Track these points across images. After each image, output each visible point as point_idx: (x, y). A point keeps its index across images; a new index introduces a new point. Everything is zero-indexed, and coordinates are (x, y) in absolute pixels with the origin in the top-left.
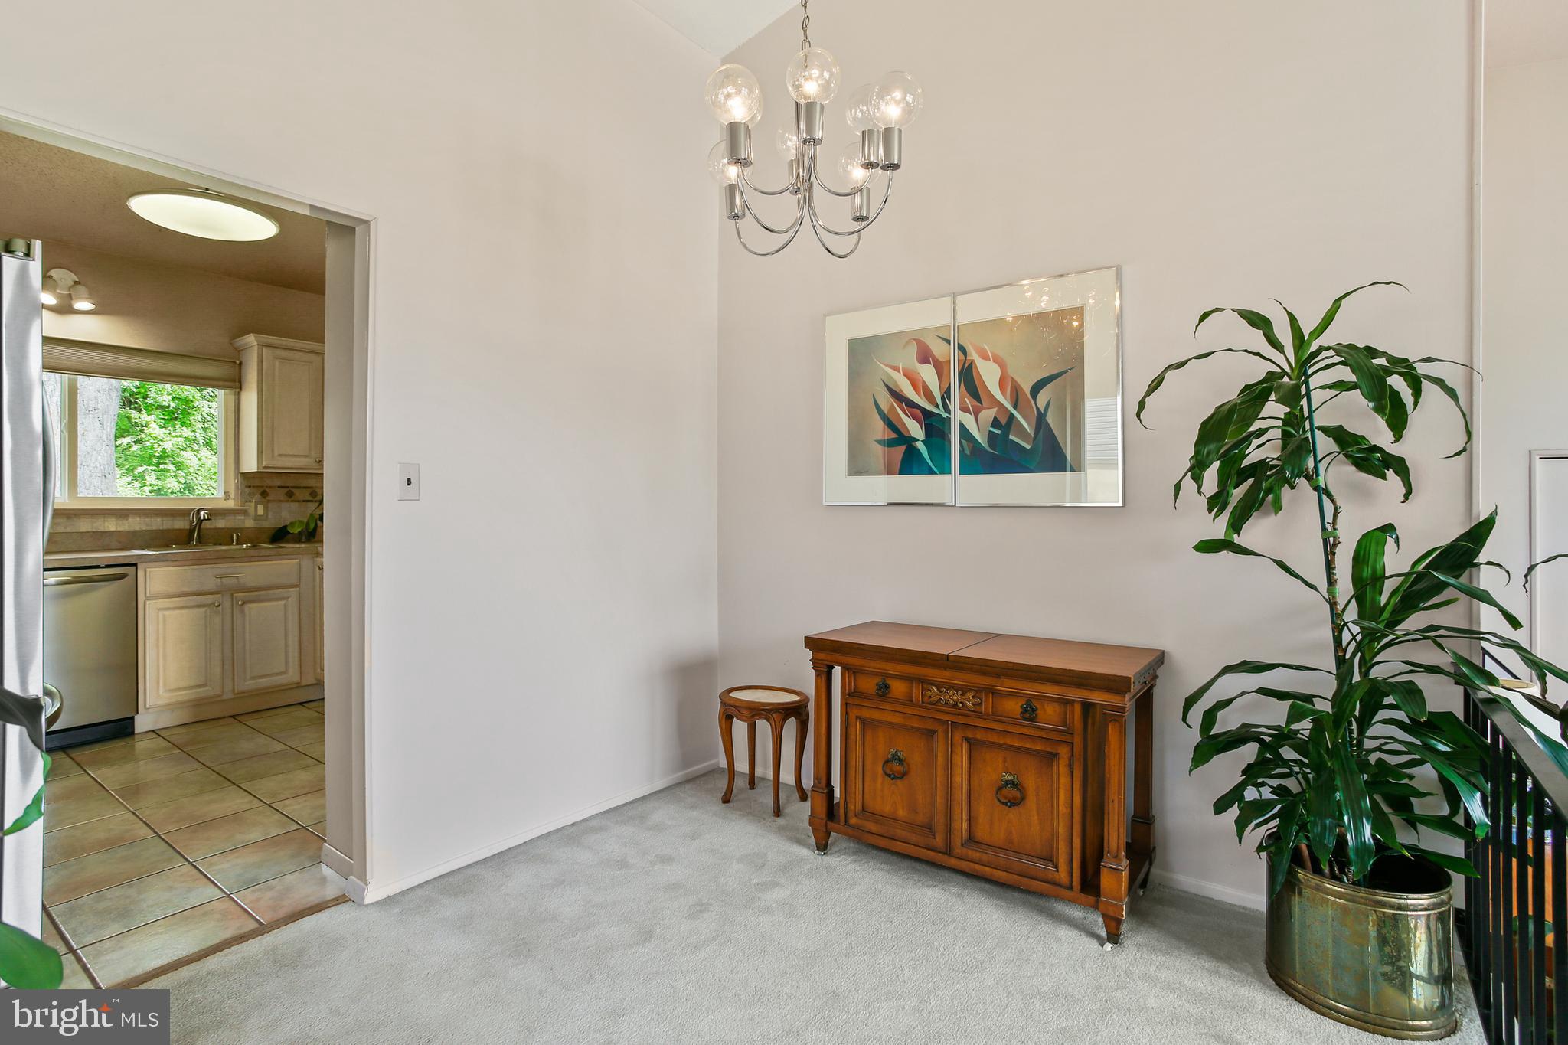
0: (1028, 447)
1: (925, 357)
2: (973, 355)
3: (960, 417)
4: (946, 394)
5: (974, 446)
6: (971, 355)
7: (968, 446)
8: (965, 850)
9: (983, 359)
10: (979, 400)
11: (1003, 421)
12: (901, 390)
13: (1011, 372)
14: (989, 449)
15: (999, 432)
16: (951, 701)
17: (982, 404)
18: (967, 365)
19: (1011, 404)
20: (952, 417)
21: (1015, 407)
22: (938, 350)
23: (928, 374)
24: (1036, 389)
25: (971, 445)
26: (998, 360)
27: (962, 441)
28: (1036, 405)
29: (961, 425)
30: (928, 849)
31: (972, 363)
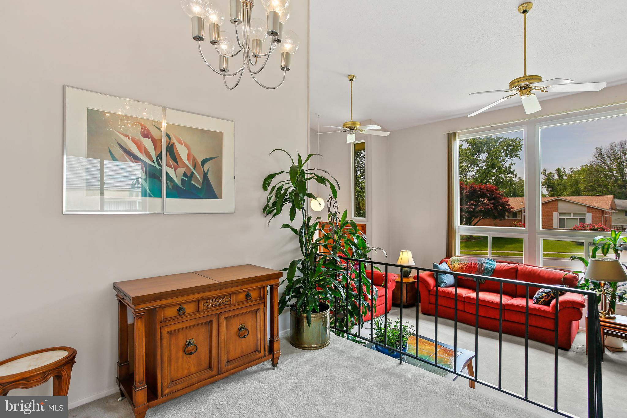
0: (200, 187)
1: (147, 134)
2: (174, 140)
3: (167, 170)
4: (159, 157)
5: (173, 185)
6: (173, 140)
7: (171, 184)
8: (227, 367)
9: (180, 144)
10: (177, 163)
11: (189, 175)
12: (130, 149)
13: (193, 152)
14: (182, 187)
15: (186, 179)
16: (218, 304)
17: (178, 165)
18: (170, 145)
19: (193, 167)
20: (162, 168)
21: (194, 169)
22: (155, 133)
23: (148, 144)
24: (204, 162)
25: (172, 184)
26: (186, 145)
27: (167, 181)
28: (203, 169)
29: (167, 173)
30: (209, 378)
31: (173, 144)
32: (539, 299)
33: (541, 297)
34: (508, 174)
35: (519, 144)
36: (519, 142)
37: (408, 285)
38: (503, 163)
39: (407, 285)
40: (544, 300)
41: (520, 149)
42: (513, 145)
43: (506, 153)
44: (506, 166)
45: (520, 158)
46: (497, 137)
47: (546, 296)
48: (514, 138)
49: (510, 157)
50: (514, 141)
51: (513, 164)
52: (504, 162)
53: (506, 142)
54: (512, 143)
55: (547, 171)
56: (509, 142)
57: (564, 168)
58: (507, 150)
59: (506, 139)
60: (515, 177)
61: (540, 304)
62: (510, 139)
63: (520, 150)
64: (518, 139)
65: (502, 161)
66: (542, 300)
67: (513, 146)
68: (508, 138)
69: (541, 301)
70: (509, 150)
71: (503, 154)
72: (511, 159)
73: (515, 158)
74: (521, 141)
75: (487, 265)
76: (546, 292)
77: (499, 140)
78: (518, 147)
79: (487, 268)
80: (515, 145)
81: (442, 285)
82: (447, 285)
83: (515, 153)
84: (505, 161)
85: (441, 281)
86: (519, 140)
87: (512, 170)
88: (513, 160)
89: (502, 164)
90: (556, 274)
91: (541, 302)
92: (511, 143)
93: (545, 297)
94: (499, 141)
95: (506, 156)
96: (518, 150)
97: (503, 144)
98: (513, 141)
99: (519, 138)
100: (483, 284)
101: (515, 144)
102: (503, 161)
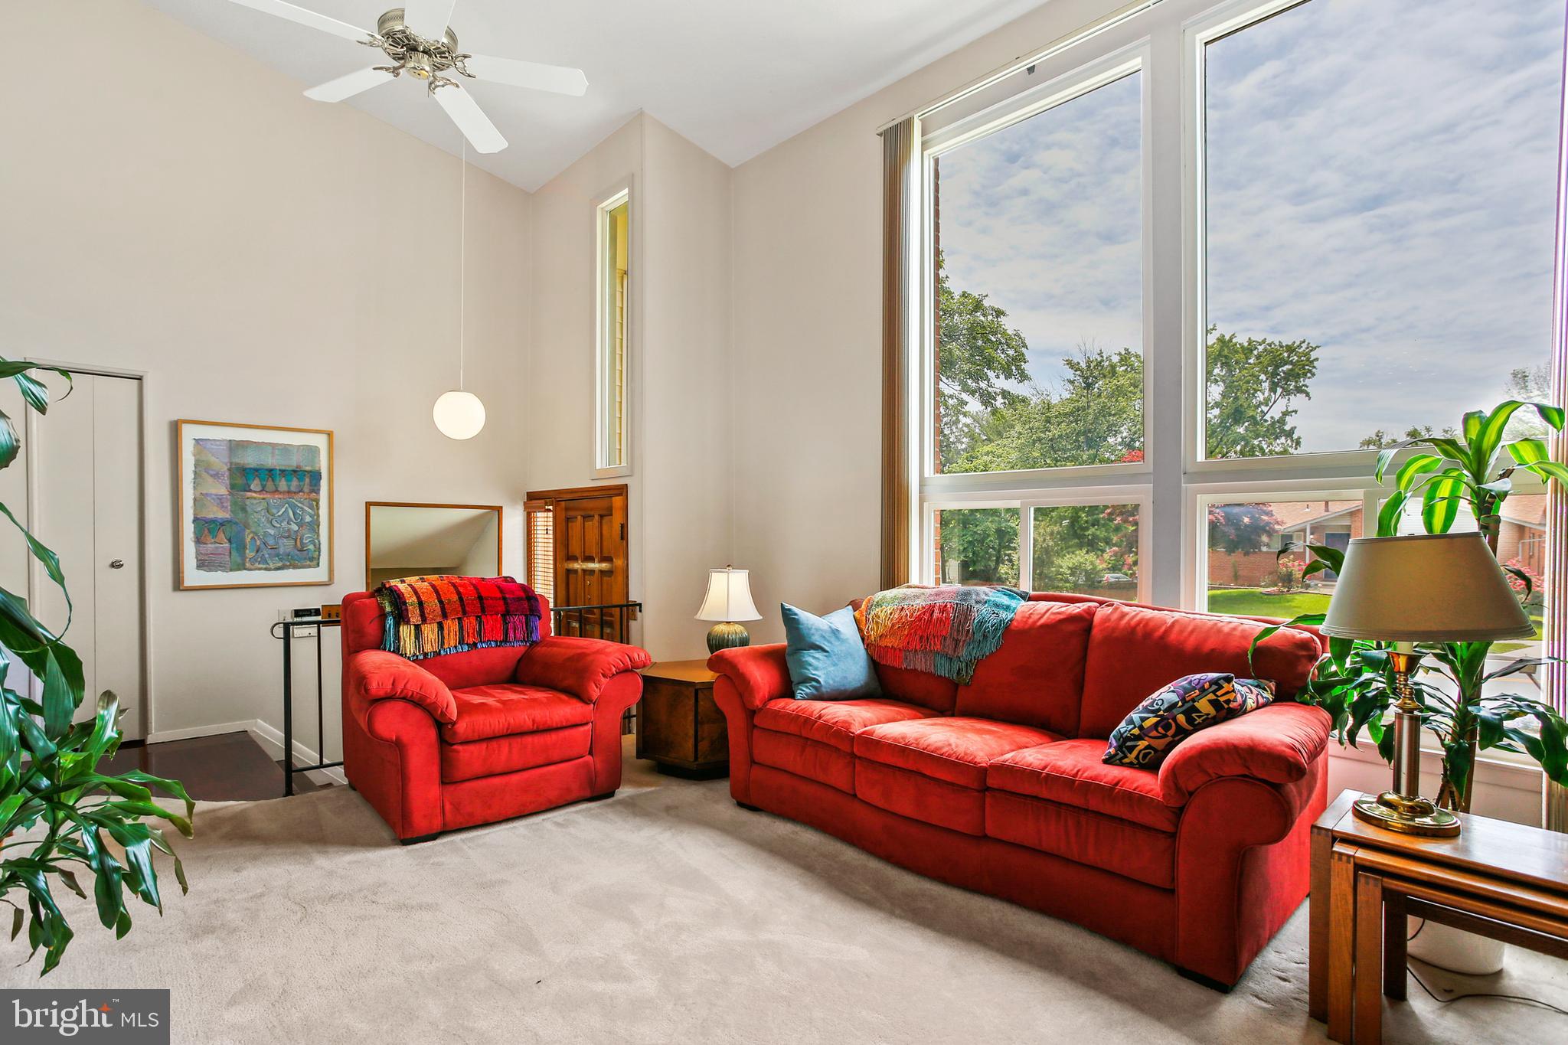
32: (1129, 744)
33: (1136, 731)
34: (1277, 438)
35: (1308, 360)
36: (1308, 353)
37: (700, 695)
38: (1265, 409)
39: (697, 691)
40: (1146, 748)
41: (1310, 371)
42: (1292, 361)
43: (1273, 382)
44: (1272, 418)
45: (1307, 395)
46: (1250, 341)
47: (1156, 726)
48: (1294, 342)
49: (1281, 393)
50: (1295, 350)
51: (1292, 412)
52: (1267, 405)
53: (1272, 352)
54: (1289, 357)
55: (1385, 435)
56: (1281, 354)
57: (1428, 430)
58: (1275, 374)
59: (1273, 346)
60: (1296, 445)
61: (1131, 765)
62: (1284, 344)
63: (1309, 375)
64: (1304, 346)
65: (1261, 403)
66: (1142, 744)
67: (1291, 363)
68: (1277, 344)
69: (1135, 752)
70: (1279, 375)
71: (1266, 385)
72: (1287, 397)
73: (1295, 395)
74: (1311, 351)
75: (985, 610)
76: (1159, 710)
77: (1256, 348)
78: (1304, 365)
79: (981, 623)
80: (1297, 361)
81: (805, 690)
82: (824, 690)
83: (1296, 382)
84: (1270, 405)
85: (802, 674)
86: (1308, 348)
87: (1287, 428)
88: (1291, 400)
89: (1262, 411)
90: (1229, 634)
91: (1137, 758)
92: (1286, 355)
93: (1154, 733)
94: (1255, 352)
95: (1273, 390)
96: (1305, 375)
97: (1265, 360)
98: (1291, 349)
99: (1309, 343)
100: (967, 685)
101: (1296, 358)
102: (1266, 402)
